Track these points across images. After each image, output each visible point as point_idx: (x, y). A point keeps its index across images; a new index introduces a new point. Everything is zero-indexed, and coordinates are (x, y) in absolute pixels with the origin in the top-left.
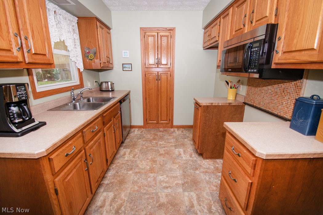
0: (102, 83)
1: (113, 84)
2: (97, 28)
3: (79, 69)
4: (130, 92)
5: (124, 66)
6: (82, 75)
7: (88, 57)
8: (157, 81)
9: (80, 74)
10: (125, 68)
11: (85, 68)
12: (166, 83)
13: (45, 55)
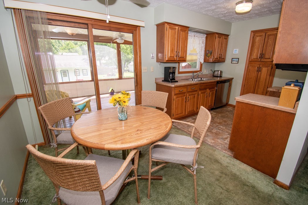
0: (215, 71)
1: (222, 72)
2: (216, 39)
3: (201, 62)
4: (233, 78)
5: (233, 60)
6: (202, 66)
7: (207, 55)
8: (257, 72)
9: (201, 65)
10: (233, 61)
11: (205, 61)
12: (266, 74)
13: (184, 57)
